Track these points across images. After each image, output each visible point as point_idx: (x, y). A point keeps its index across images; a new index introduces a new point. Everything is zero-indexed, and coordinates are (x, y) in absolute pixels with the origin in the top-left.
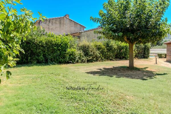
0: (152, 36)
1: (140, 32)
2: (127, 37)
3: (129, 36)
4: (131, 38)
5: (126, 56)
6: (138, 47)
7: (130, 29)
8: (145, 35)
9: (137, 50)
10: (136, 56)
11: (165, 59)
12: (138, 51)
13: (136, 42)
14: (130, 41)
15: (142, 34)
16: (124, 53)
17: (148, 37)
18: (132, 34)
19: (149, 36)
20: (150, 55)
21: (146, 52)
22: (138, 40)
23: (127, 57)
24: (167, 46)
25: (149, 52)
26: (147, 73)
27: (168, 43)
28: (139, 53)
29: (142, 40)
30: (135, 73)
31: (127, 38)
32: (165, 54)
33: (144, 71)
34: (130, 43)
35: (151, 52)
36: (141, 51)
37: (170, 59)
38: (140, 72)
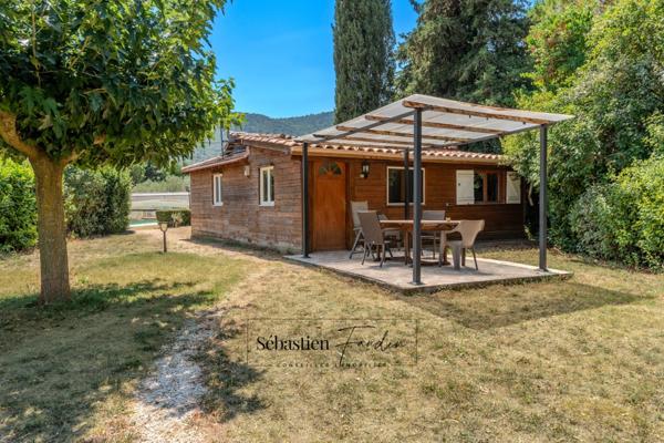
0: (162, 129)
1: (104, 96)
2: (21, 117)
3: (30, 109)
4: (50, 128)
5: (19, 233)
6: (78, 187)
7: (36, 64)
8: (126, 118)
9: (76, 201)
10: (75, 229)
11: (188, 231)
12: (81, 205)
13: (75, 157)
14: (41, 147)
15: (112, 109)
16: (8, 217)
17: (142, 129)
18: (52, 103)
19: (148, 127)
20: (130, 216)
21: (115, 204)
22: (90, 142)
23: (27, 236)
24: (193, 181)
25: (127, 207)
26: (143, 314)
27: (197, 171)
28: (83, 214)
29: (112, 145)
30: (80, 334)
31: (18, 127)
32: (183, 212)
33: (128, 306)
34: (45, 161)
35: (134, 204)
36: (93, 203)
37: (204, 229)
38: (108, 319)
